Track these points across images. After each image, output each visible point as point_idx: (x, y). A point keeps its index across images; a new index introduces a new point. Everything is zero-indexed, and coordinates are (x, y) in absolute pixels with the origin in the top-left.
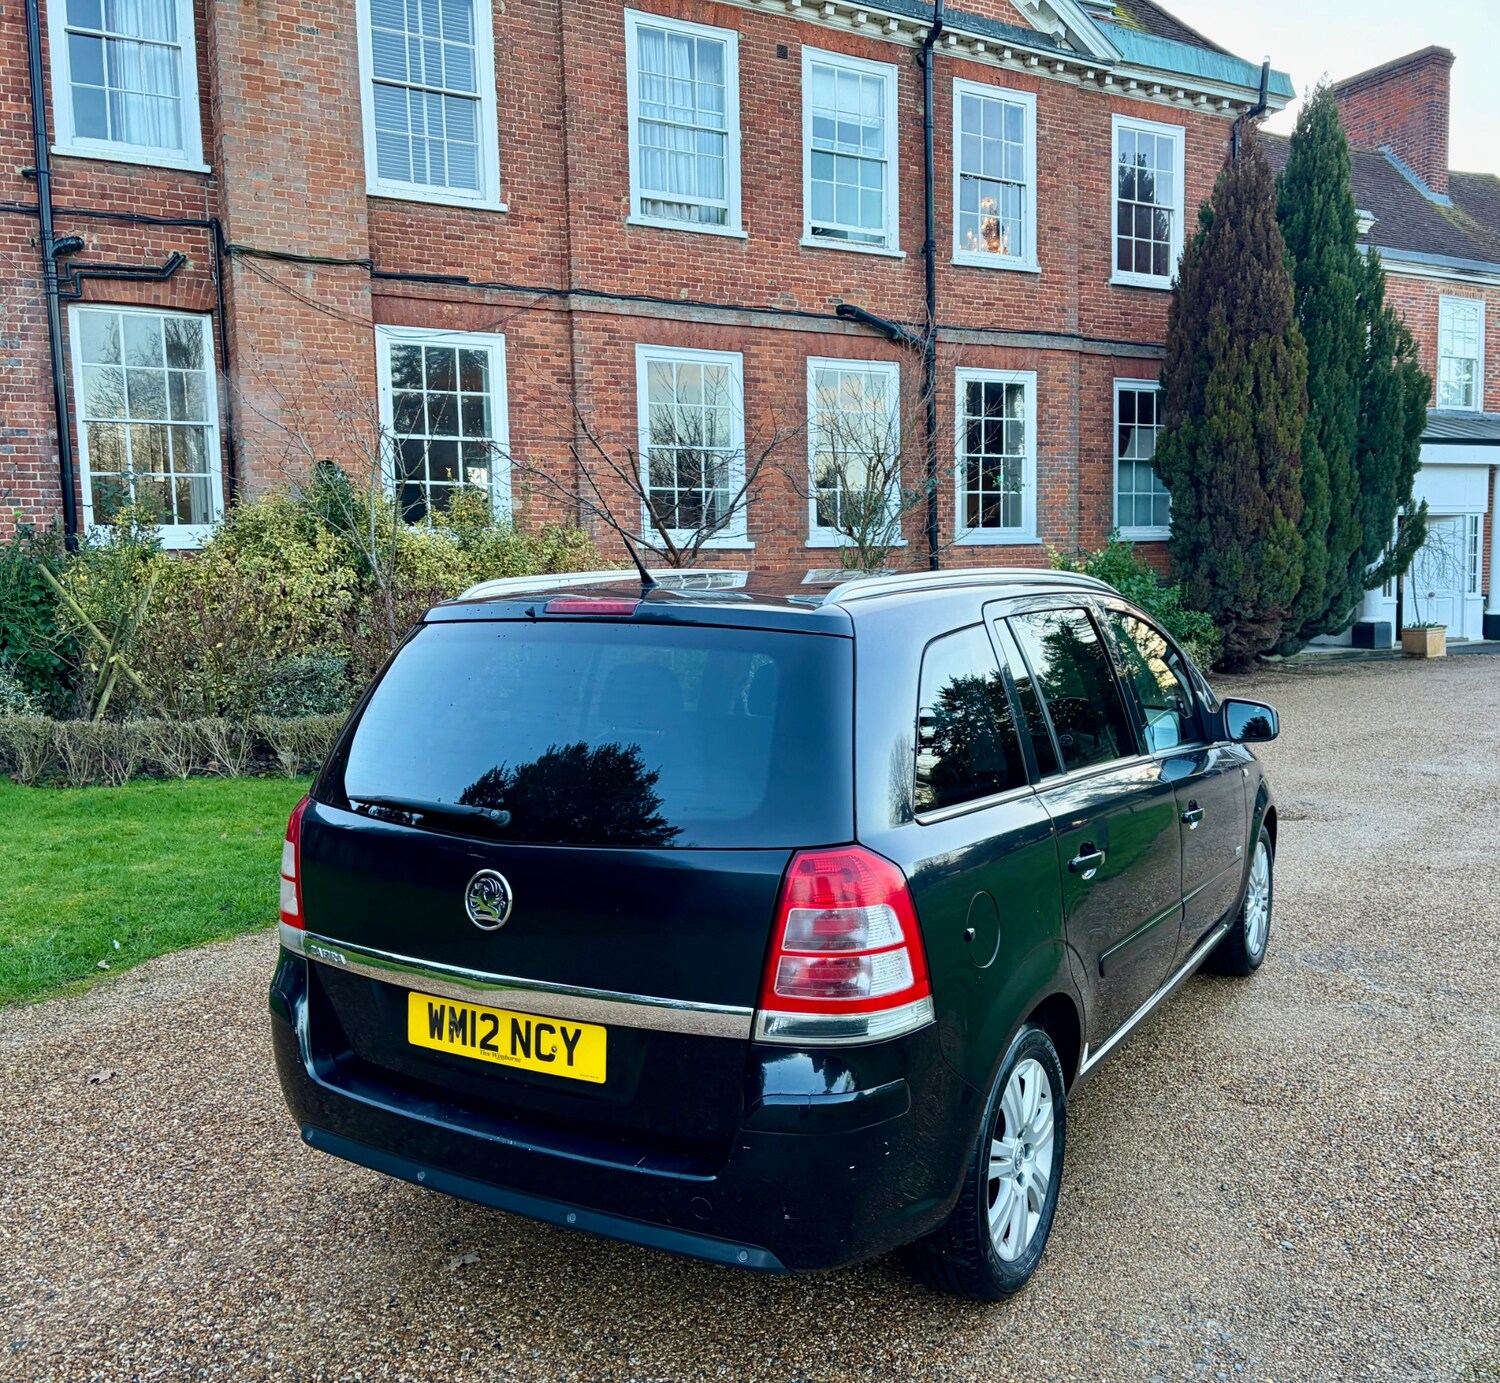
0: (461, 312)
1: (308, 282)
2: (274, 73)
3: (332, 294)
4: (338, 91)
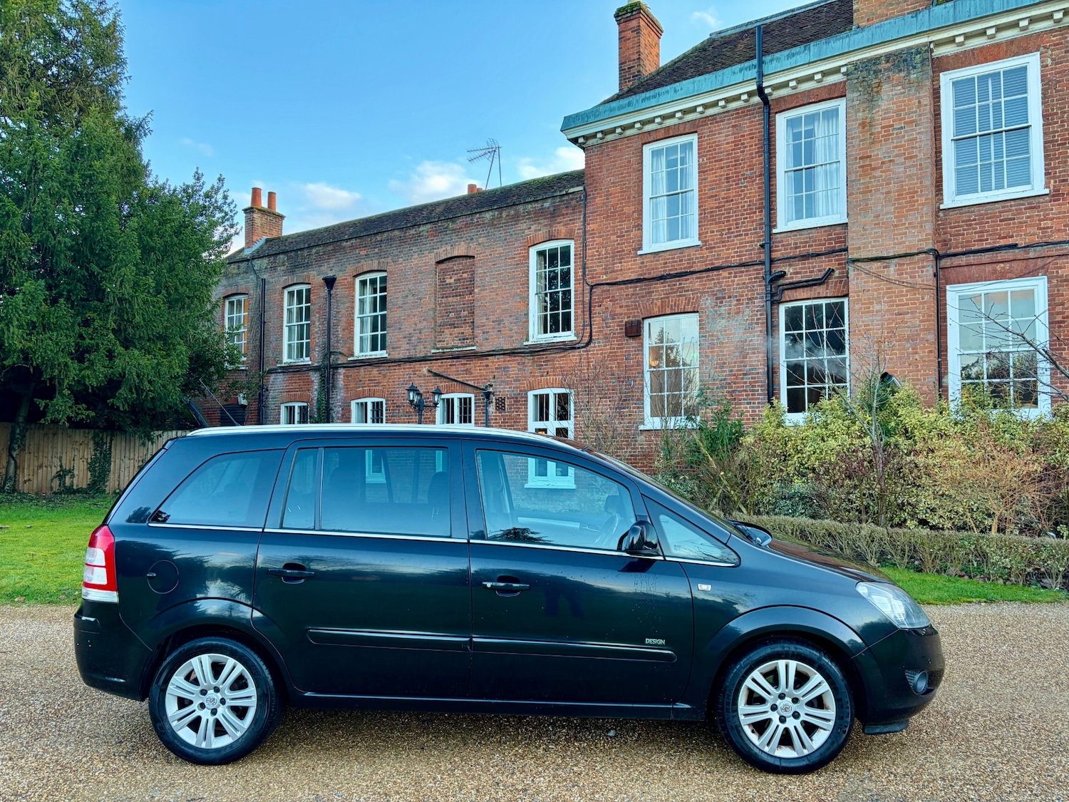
0: (1011, 267)
1: (892, 270)
2: (878, 159)
3: (906, 273)
4: (916, 156)
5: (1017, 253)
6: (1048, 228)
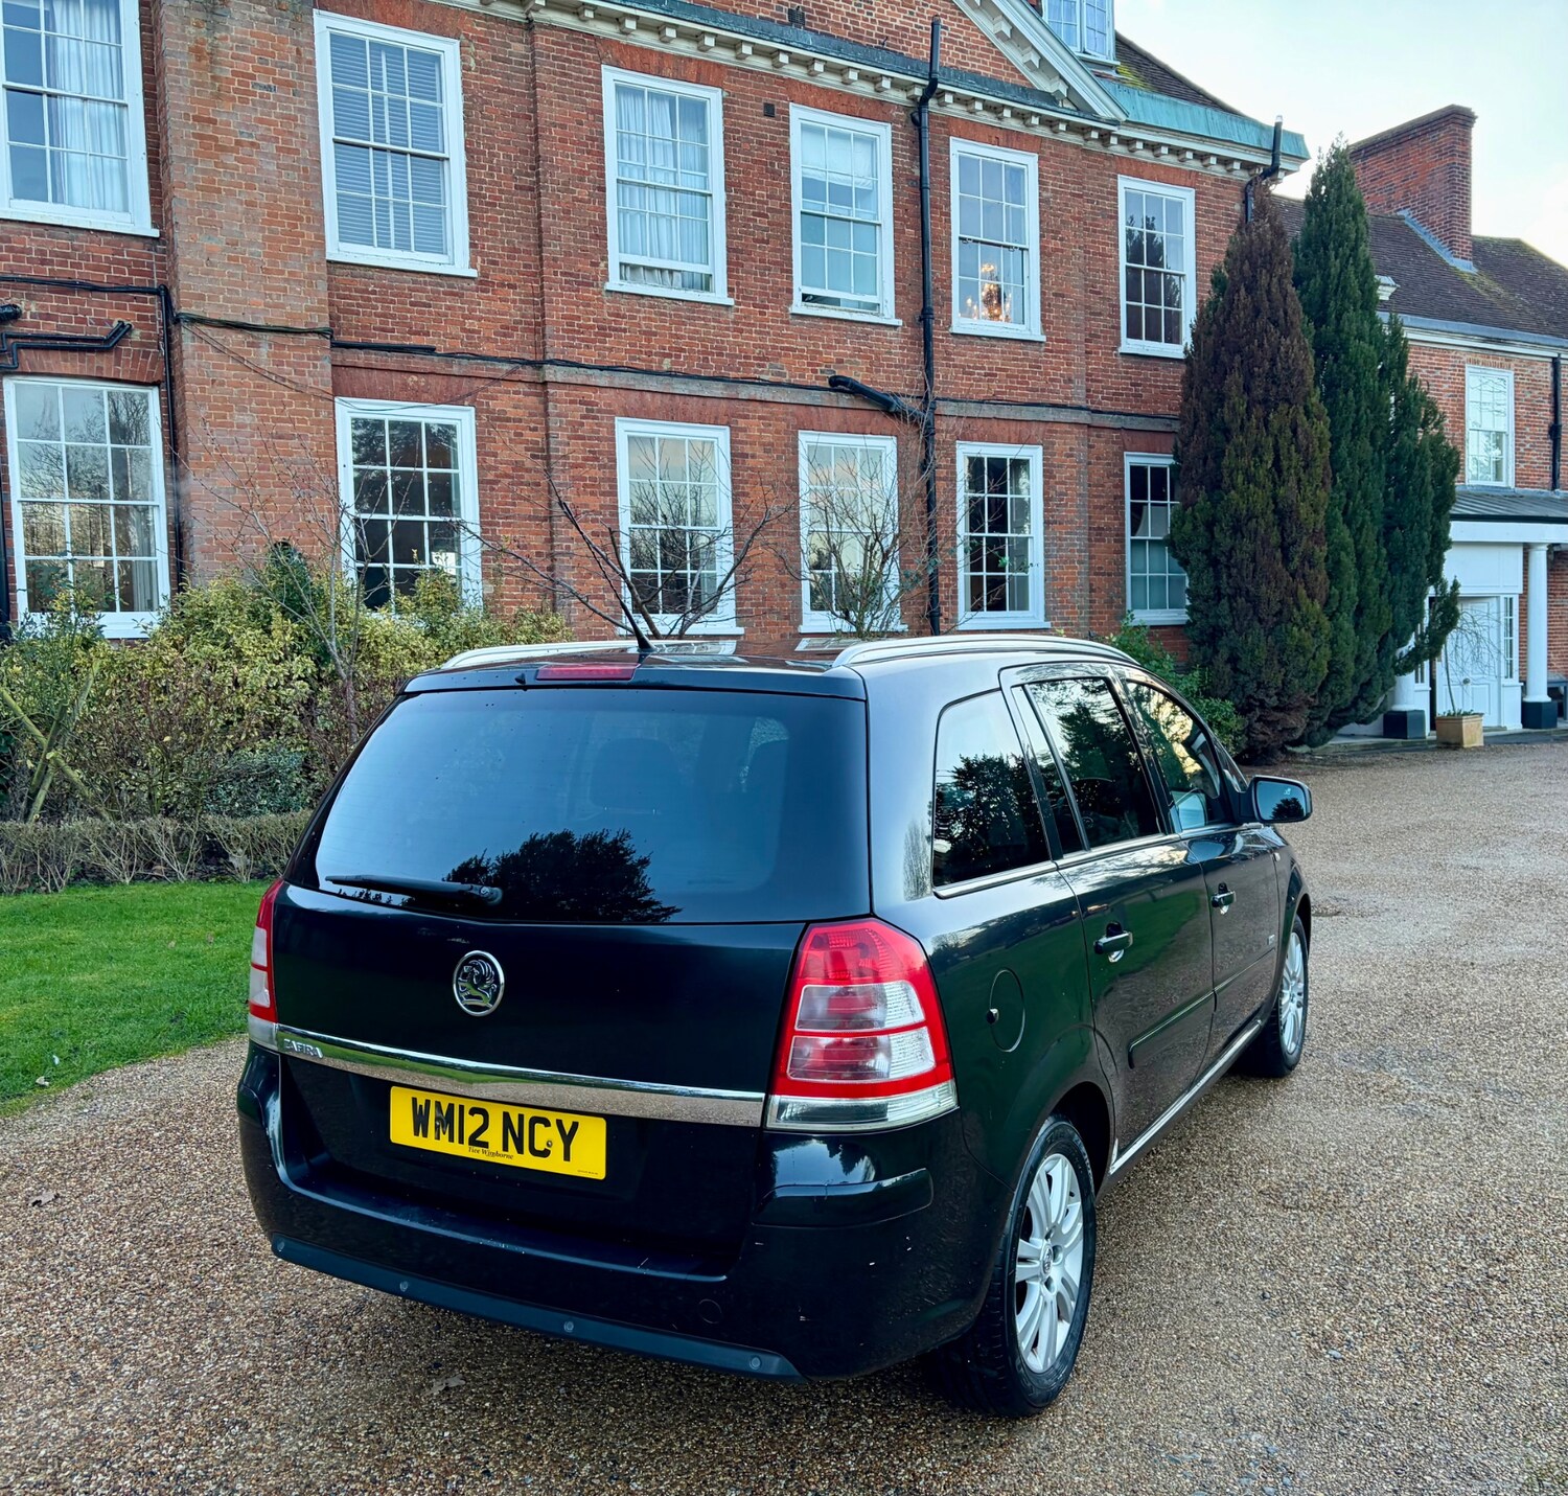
0: (427, 383)
1: (263, 352)
2: (228, 132)
3: (289, 364)
4: (296, 151)
5: (435, 363)
6: (473, 331)
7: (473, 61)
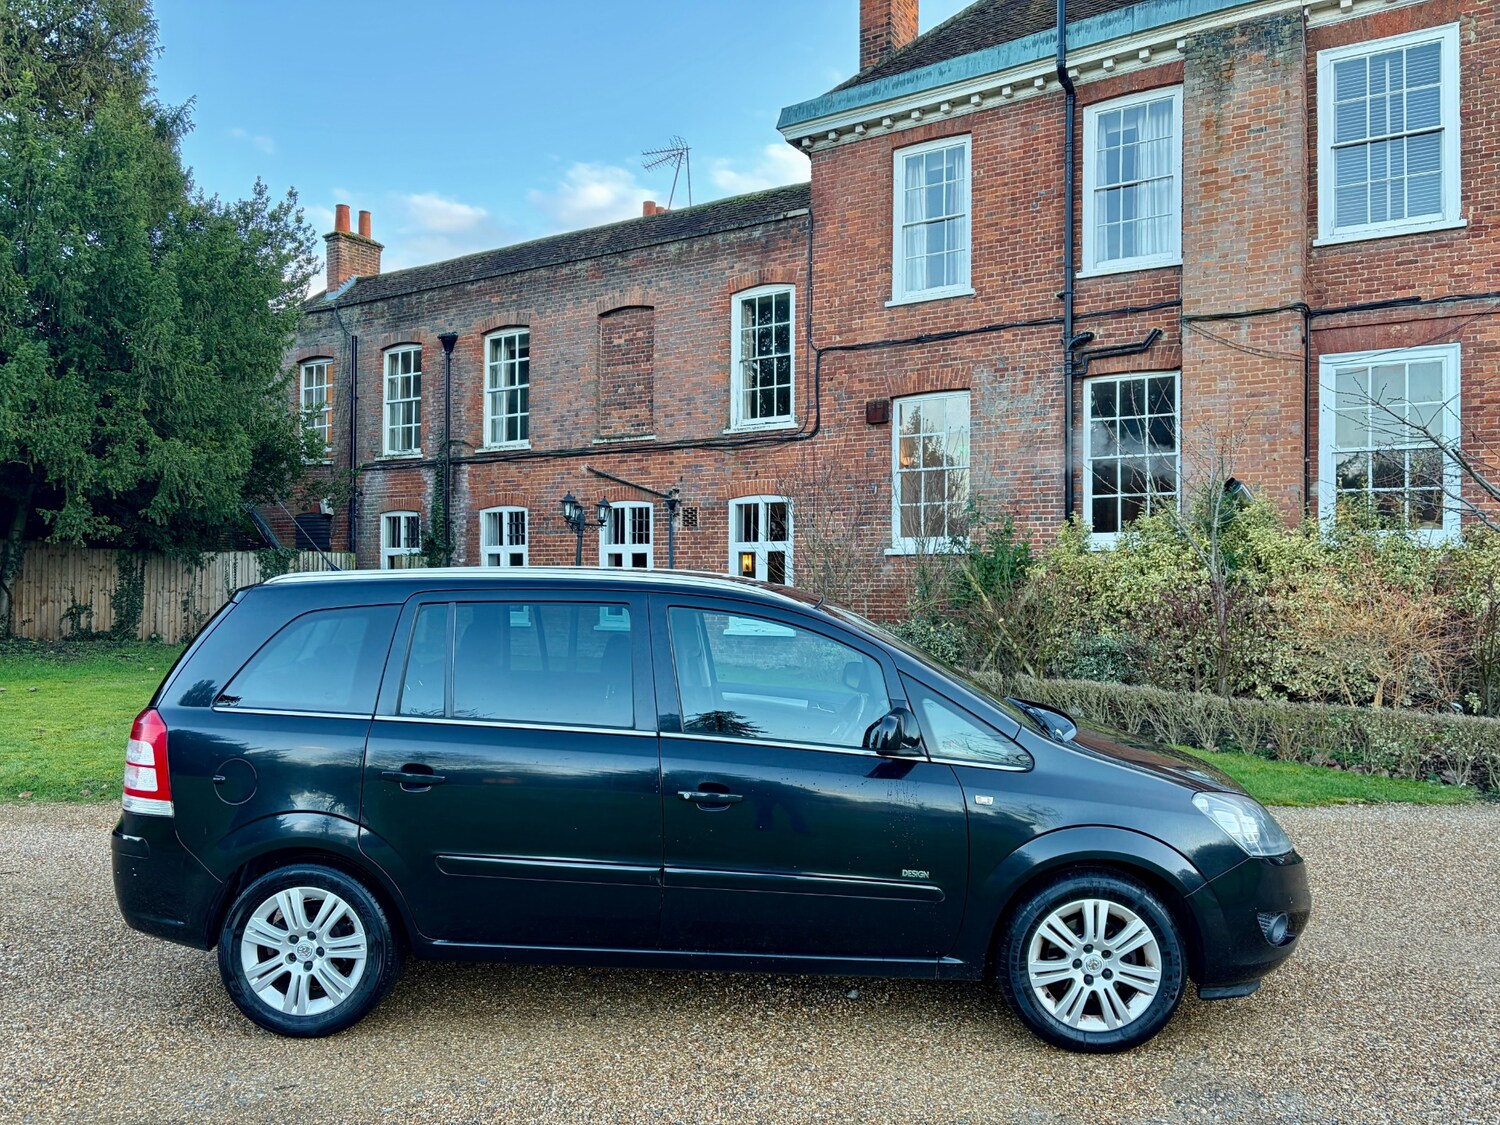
0: (1410, 330)
1: (1244, 333)
2: (1226, 174)
3: (1263, 338)
4: (1281, 170)
5: (1420, 311)
6: (1463, 275)
7: (1473, 34)
